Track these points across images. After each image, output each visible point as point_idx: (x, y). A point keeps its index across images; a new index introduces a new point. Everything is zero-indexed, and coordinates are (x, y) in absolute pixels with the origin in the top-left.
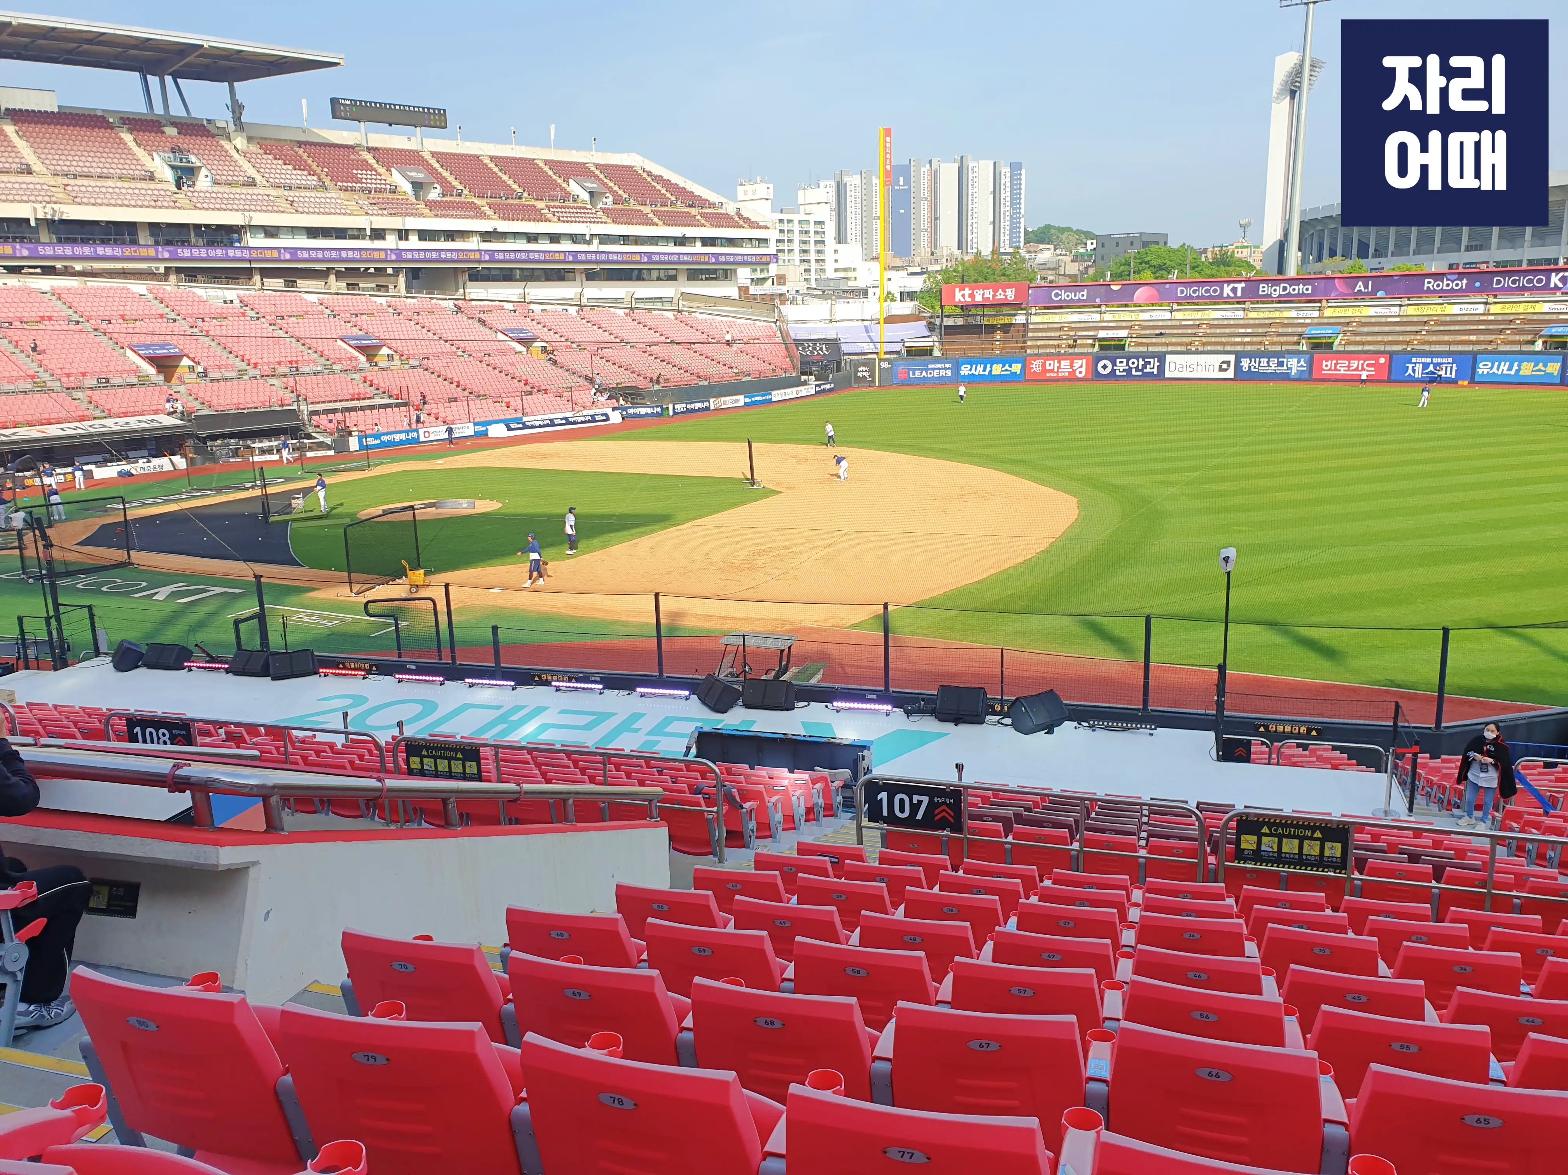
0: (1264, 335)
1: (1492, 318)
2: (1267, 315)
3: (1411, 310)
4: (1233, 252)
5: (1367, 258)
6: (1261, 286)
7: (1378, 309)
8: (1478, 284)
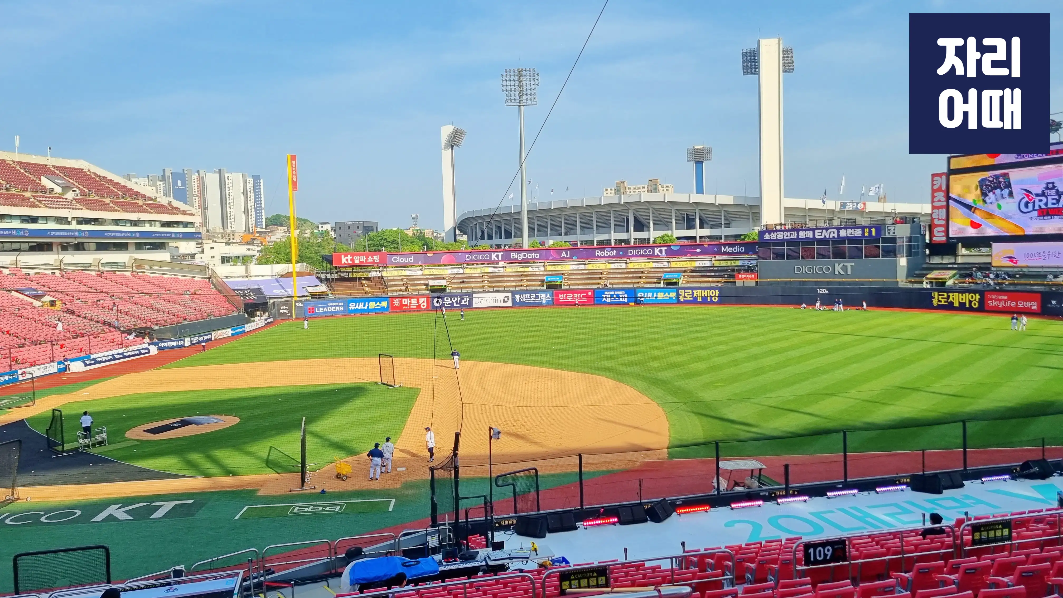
0: (522, 281)
2: (516, 270)
3: (590, 267)
6: (512, 254)
7: (574, 266)
8: (621, 253)
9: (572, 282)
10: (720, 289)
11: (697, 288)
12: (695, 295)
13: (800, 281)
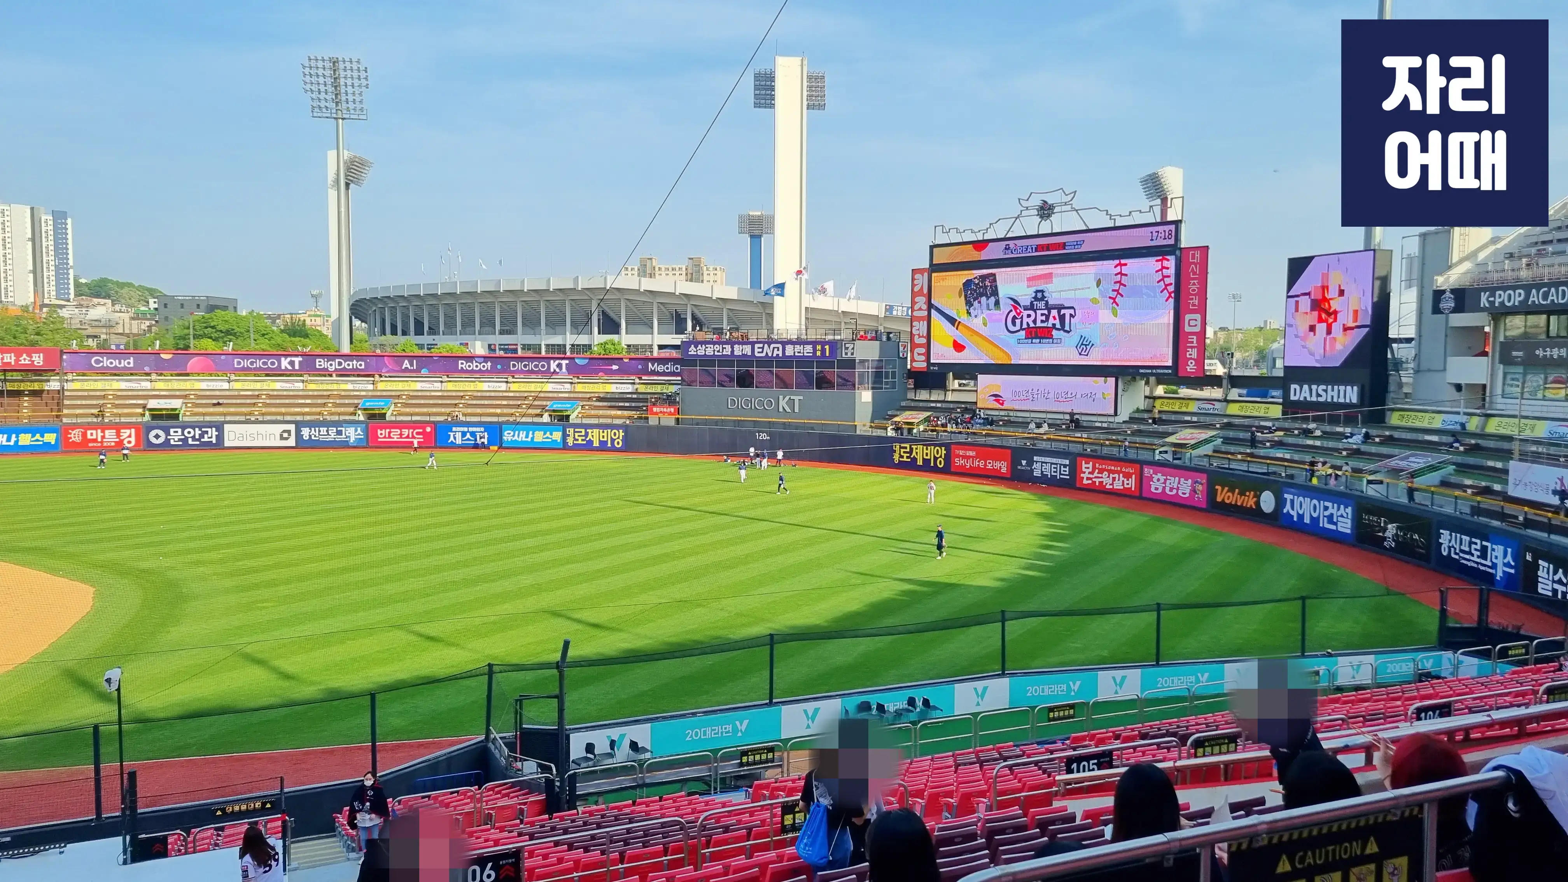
0: (324, 405)
1: (511, 394)
2: (325, 387)
3: (450, 386)
4: (304, 321)
5: (423, 334)
6: (317, 360)
7: (423, 384)
8: (499, 367)
9: (408, 410)
10: (625, 428)
11: (592, 426)
12: (590, 437)
13: (735, 421)
